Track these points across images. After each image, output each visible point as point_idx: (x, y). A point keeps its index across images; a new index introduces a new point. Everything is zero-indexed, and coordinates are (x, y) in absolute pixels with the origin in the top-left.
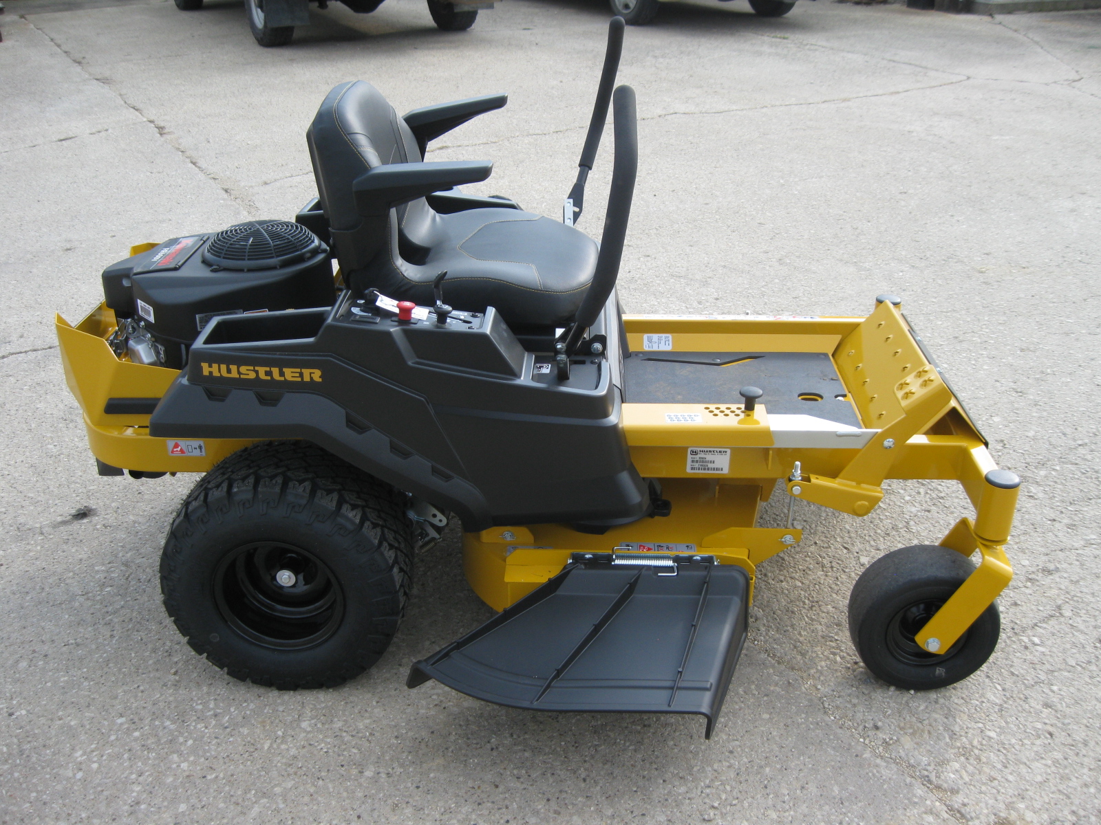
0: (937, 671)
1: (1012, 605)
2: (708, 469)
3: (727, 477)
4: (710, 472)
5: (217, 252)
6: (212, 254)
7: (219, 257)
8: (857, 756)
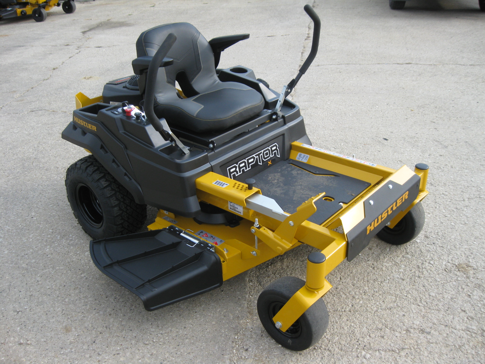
0: (289, 341)
1: (381, 336)
2: (236, 211)
3: (242, 216)
4: (236, 212)
5: (130, 83)
6: (129, 84)
7: (131, 85)
8: (222, 355)
